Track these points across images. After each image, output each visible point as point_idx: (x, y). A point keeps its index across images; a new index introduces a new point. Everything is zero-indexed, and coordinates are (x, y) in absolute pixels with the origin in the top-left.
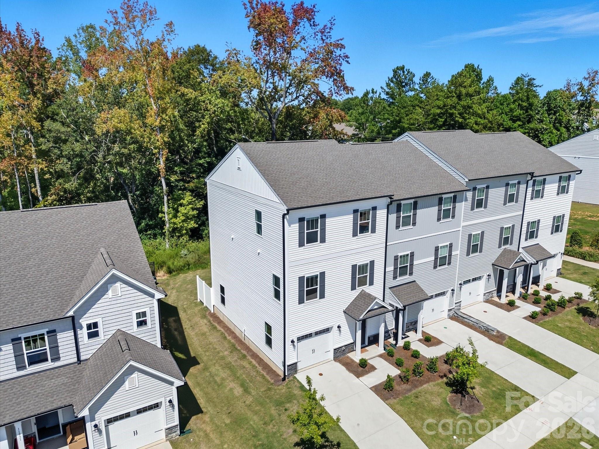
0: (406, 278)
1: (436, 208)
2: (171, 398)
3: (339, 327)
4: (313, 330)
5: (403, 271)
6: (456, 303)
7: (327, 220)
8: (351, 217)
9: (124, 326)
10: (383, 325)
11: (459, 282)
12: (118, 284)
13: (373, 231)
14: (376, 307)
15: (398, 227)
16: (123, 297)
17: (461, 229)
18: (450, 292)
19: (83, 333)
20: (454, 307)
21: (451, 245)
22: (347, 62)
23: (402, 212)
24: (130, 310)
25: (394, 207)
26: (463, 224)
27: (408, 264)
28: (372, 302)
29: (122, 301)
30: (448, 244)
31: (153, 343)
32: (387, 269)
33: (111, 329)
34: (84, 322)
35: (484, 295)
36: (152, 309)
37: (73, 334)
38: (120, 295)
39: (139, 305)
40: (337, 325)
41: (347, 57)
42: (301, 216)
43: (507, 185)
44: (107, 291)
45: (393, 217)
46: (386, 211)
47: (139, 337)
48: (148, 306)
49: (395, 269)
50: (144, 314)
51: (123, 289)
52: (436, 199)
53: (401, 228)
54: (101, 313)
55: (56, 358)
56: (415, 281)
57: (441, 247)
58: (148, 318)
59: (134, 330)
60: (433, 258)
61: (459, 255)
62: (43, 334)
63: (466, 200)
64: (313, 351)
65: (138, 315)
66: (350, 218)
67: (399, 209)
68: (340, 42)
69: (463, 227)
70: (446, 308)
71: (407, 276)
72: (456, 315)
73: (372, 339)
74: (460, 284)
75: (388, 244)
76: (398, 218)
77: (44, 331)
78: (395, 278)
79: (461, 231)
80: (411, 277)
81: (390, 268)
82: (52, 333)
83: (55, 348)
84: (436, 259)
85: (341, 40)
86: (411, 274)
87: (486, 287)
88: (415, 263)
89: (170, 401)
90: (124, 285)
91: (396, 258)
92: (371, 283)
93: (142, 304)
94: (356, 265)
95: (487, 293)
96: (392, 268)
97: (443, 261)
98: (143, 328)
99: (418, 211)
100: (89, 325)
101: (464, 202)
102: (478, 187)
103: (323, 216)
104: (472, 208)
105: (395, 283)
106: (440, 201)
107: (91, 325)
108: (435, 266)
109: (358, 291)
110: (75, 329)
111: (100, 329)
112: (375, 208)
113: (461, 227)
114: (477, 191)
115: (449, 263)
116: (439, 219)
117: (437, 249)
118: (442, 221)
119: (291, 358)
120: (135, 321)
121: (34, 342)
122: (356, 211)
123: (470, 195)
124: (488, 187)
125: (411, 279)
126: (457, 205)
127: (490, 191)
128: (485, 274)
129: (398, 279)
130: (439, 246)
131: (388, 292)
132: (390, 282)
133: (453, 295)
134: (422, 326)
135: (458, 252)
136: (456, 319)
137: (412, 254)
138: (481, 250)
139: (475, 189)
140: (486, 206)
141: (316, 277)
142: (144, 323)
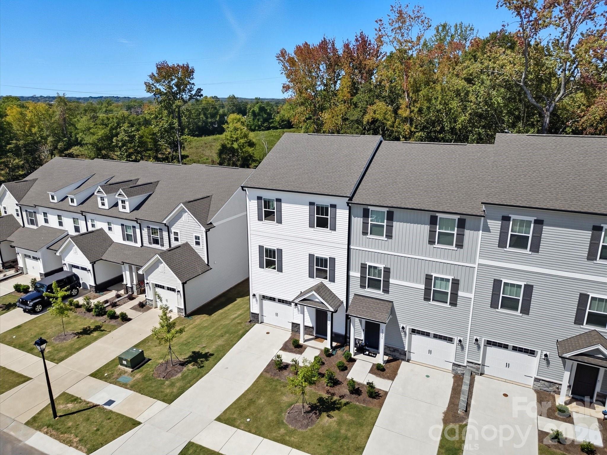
0: (378, 293)
1: (427, 228)
2: (179, 290)
3: (297, 305)
4: (277, 296)
5: (374, 284)
6: (468, 362)
7: (284, 205)
9: (190, 241)
10: (328, 323)
11: (475, 337)
12: (186, 214)
13: (334, 228)
15: (365, 233)
16: (189, 223)
17: (476, 266)
18: (456, 341)
19: (172, 236)
20: (465, 364)
21: (456, 283)
23: (370, 219)
24: (192, 232)
25: (358, 209)
26: (480, 261)
27: (382, 279)
29: (189, 225)
30: (450, 278)
31: (204, 259)
32: (352, 273)
33: (184, 240)
34: (173, 230)
35: (536, 381)
36: (202, 237)
37: (167, 234)
38: (188, 221)
39: (197, 231)
42: (259, 196)
43: (597, 229)
44: (182, 216)
45: (358, 222)
46: (347, 211)
47: (196, 251)
48: (201, 234)
49: (363, 278)
50: (199, 238)
51: (189, 218)
52: (427, 217)
53: (369, 236)
54: (179, 228)
55: (162, 245)
56: (392, 302)
57: (436, 278)
58: (200, 241)
59: (194, 246)
60: (423, 287)
61: (473, 300)
62: (157, 229)
63: (486, 229)
64: (277, 315)
65: (196, 237)
66: (307, 208)
67: (366, 214)
69: (479, 264)
70: (450, 359)
71: (381, 292)
72: (464, 375)
74: (477, 340)
75: (351, 247)
76: (365, 224)
77: (158, 228)
78: (363, 286)
79: (477, 269)
80: (386, 295)
81: (356, 274)
82: (161, 230)
83: (162, 239)
84: (427, 290)
86: (386, 291)
87: (541, 372)
88: (392, 281)
89: (179, 292)
90: (189, 216)
91: (363, 266)
92: (332, 280)
93: (198, 231)
94: (314, 255)
95: (543, 380)
96: (359, 275)
97: (440, 297)
98: (197, 246)
99: (394, 223)
100: (175, 233)
101: (481, 232)
102: (513, 217)
103: (279, 200)
104: (502, 244)
105: (362, 292)
106: (433, 221)
107: (176, 234)
108: (427, 299)
109: (317, 281)
110: (169, 232)
111: (179, 237)
112: (334, 206)
113: (477, 264)
114: (511, 223)
115: (454, 303)
116: (431, 242)
117: (428, 278)
118: (436, 245)
119: (255, 308)
120: (195, 240)
121: (154, 231)
122: (311, 204)
123: (495, 225)
124: (539, 223)
125: (386, 297)
126: (467, 232)
127: (546, 229)
128: (539, 352)
129: (367, 289)
130: (432, 276)
131: (351, 297)
132: (355, 288)
133: (463, 348)
134: (408, 361)
135: (472, 296)
136: (458, 379)
137: (387, 271)
138: (526, 310)
139: (506, 219)
140: (535, 248)
141: (274, 251)
142: (199, 243)
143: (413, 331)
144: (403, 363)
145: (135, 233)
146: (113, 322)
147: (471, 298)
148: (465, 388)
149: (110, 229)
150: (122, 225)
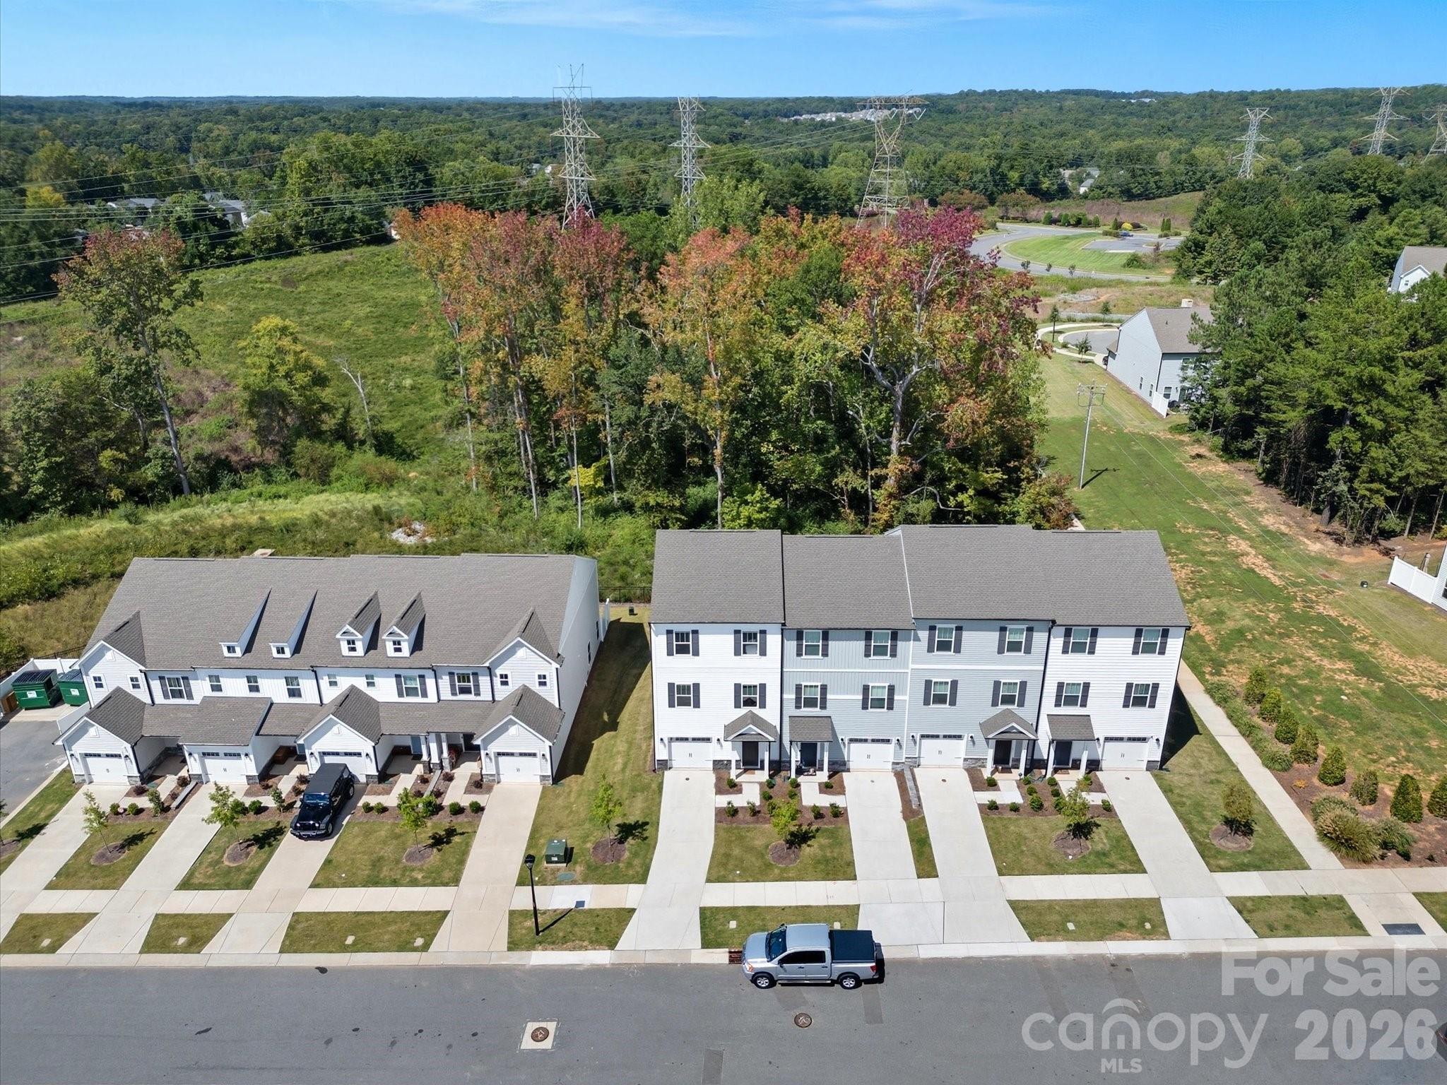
0: (816, 711)
1: (862, 643)
2: (545, 753)
3: (719, 740)
4: (690, 736)
5: (811, 703)
6: (906, 758)
7: (701, 637)
9: (529, 682)
10: (766, 753)
11: (912, 734)
12: (523, 650)
13: (763, 653)
15: (799, 654)
16: (529, 659)
17: (909, 671)
18: (894, 741)
19: (497, 681)
20: (904, 761)
21: (892, 688)
23: (804, 640)
24: (533, 671)
25: (792, 634)
26: (911, 666)
27: (819, 697)
29: (527, 662)
30: (887, 685)
32: (785, 696)
33: (518, 682)
34: (499, 672)
35: (965, 761)
36: (551, 675)
37: (490, 679)
38: (524, 658)
39: (541, 668)
40: (717, 738)
43: (1003, 629)
44: (514, 653)
45: (791, 645)
46: (780, 636)
47: (540, 694)
48: (548, 672)
49: (798, 699)
50: (544, 677)
52: (863, 633)
53: (805, 657)
54: (510, 668)
55: (478, 694)
56: (829, 717)
57: (874, 687)
58: (547, 680)
59: (536, 688)
60: (861, 697)
62: (469, 675)
63: (917, 639)
64: (691, 755)
65: (540, 677)
66: (732, 637)
67: (799, 635)
69: (912, 669)
70: (890, 760)
71: (818, 709)
72: (905, 771)
74: (913, 737)
75: (784, 670)
76: (799, 645)
77: (470, 673)
78: (798, 707)
79: (911, 674)
80: (824, 711)
81: (790, 696)
82: (475, 674)
83: (477, 686)
84: (865, 699)
86: (823, 707)
87: (968, 752)
88: (829, 697)
89: (544, 755)
90: (528, 652)
91: (798, 687)
92: (763, 706)
93: (543, 668)
94: (741, 684)
95: (970, 759)
96: (794, 696)
97: (878, 703)
98: (543, 688)
99: (830, 643)
100: (502, 676)
101: (912, 641)
102: (938, 626)
103: (695, 632)
104: (930, 650)
105: (798, 713)
106: (868, 636)
107: (504, 676)
108: (865, 707)
109: (745, 710)
110: (491, 675)
111: (509, 680)
112: (764, 632)
113: (910, 669)
114: (937, 631)
115: (890, 707)
116: (867, 655)
117: (866, 688)
118: (872, 657)
119: (661, 754)
120: (537, 680)
121: (464, 678)
122: (737, 632)
123: (924, 635)
124: (959, 629)
125: (823, 713)
126: (899, 643)
127: (965, 634)
128: (966, 735)
129: (803, 709)
130: (869, 686)
131: (786, 720)
132: (790, 710)
133: (901, 746)
134: (848, 770)
135: (907, 698)
136: (900, 776)
137: (824, 688)
138: (953, 703)
139: (932, 628)
140: (958, 650)
141: (689, 687)
142: (544, 684)
143: (851, 740)
144: (845, 774)
145: (423, 684)
146: (461, 818)
147: (906, 700)
148: (910, 784)
149: (370, 684)
150: (398, 676)
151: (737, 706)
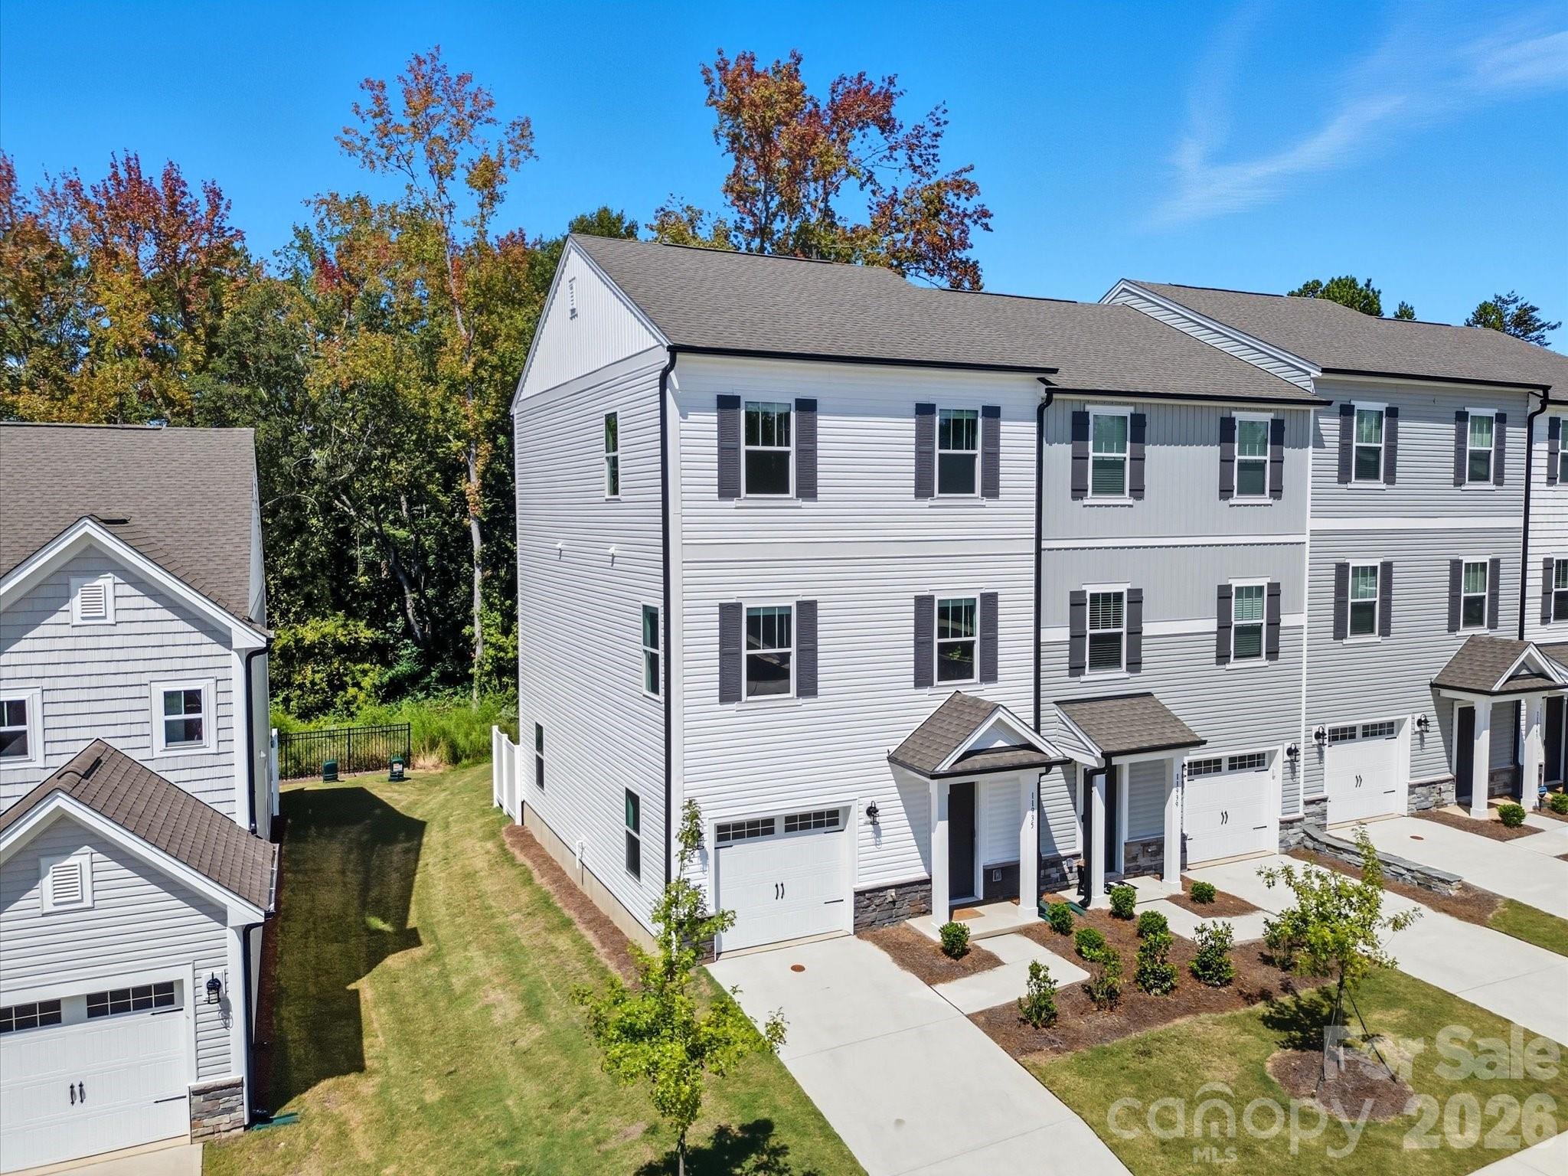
0: (1117, 678)
1: (1215, 451)
2: (218, 973)
3: (872, 811)
4: (778, 810)
5: (1105, 652)
6: (1307, 803)
7: (823, 421)
8: (909, 425)
9: (120, 730)
10: (1031, 817)
11: (1315, 729)
12: (106, 582)
13: (991, 489)
14: (1000, 744)
15: (1078, 492)
16: (119, 629)
17: (1306, 538)
18: (1281, 757)
20: (1301, 814)
21: (1275, 591)
22: (987, 227)
23: (1091, 443)
24: (145, 678)
25: (1060, 417)
26: (1312, 524)
27: (1124, 630)
28: (986, 718)
29: (117, 641)
30: (1265, 582)
31: (223, 809)
32: (1045, 635)
35: (1411, 793)
36: (222, 686)
38: (110, 620)
39: (177, 664)
40: (867, 803)
41: (985, 214)
42: (727, 391)
43: (1461, 417)
44: (66, 598)
45: (1060, 454)
46: (1033, 426)
47: (171, 777)
48: (210, 673)
49: (1076, 637)
50: (193, 700)
51: (123, 603)
52: (1212, 416)
53: (1091, 499)
54: (38, 671)
56: (1149, 694)
57: (1239, 590)
58: (207, 715)
59: (153, 750)
60: (1212, 625)
61: (1305, 630)
63: (1319, 443)
64: (780, 890)
65: (173, 701)
66: (907, 427)
67: (1079, 427)
68: (965, 175)
69: (1314, 533)
70: (1273, 815)
71: (1122, 673)
72: (1310, 844)
73: (997, 877)
74: (1318, 735)
75: (1045, 545)
76: (1079, 458)
78: (1076, 669)
79: (1307, 545)
80: (1135, 678)
81: (1057, 633)
84: (1224, 627)
85: (966, 171)
86: (1135, 665)
87: (1415, 767)
88: (1148, 629)
89: (214, 985)
90: (128, 589)
91: (1077, 601)
92: (990, 674)
93: (189, 663)
94: (932, 598)
95: (1421, 785)
96: (1064, 634)
97: (1248, 642)
98: (185, 751)
101: (1310, 448)
102: (1359, 405)
103: (807, 406)
104: (1344, 475)
105: (1076, 688)
106: (1227, 431)
107: (4, 711)
108: (1222, 656)
109: (941, 692)
111: (31, 726)
112: (992, 413)
113: (1308, 532)
114: (1355, 418)
115: (1273, 652)
116: (1226, 491)
117: (1224, 594)
118: (1236, 498)
120: (159, 718)
122: (924, 410)
123: (1331, 429)
124: (1394, 414)
125: (1135, 684)
126: (1287, 454)
128: (1409, 717)
129: (1089, 675)
130: (1230, 586)
131: (1050, 713)
132: (1060, 684)
133: (1294, 769)
135: (1302, 619)
137: (1136, 597)
138: (1386, 628)
139: (1346, 411)
140: (1391, 475)
141: (785, 617)
142: (191, 732)
147: (1302, 627)
151: (922, 679)
